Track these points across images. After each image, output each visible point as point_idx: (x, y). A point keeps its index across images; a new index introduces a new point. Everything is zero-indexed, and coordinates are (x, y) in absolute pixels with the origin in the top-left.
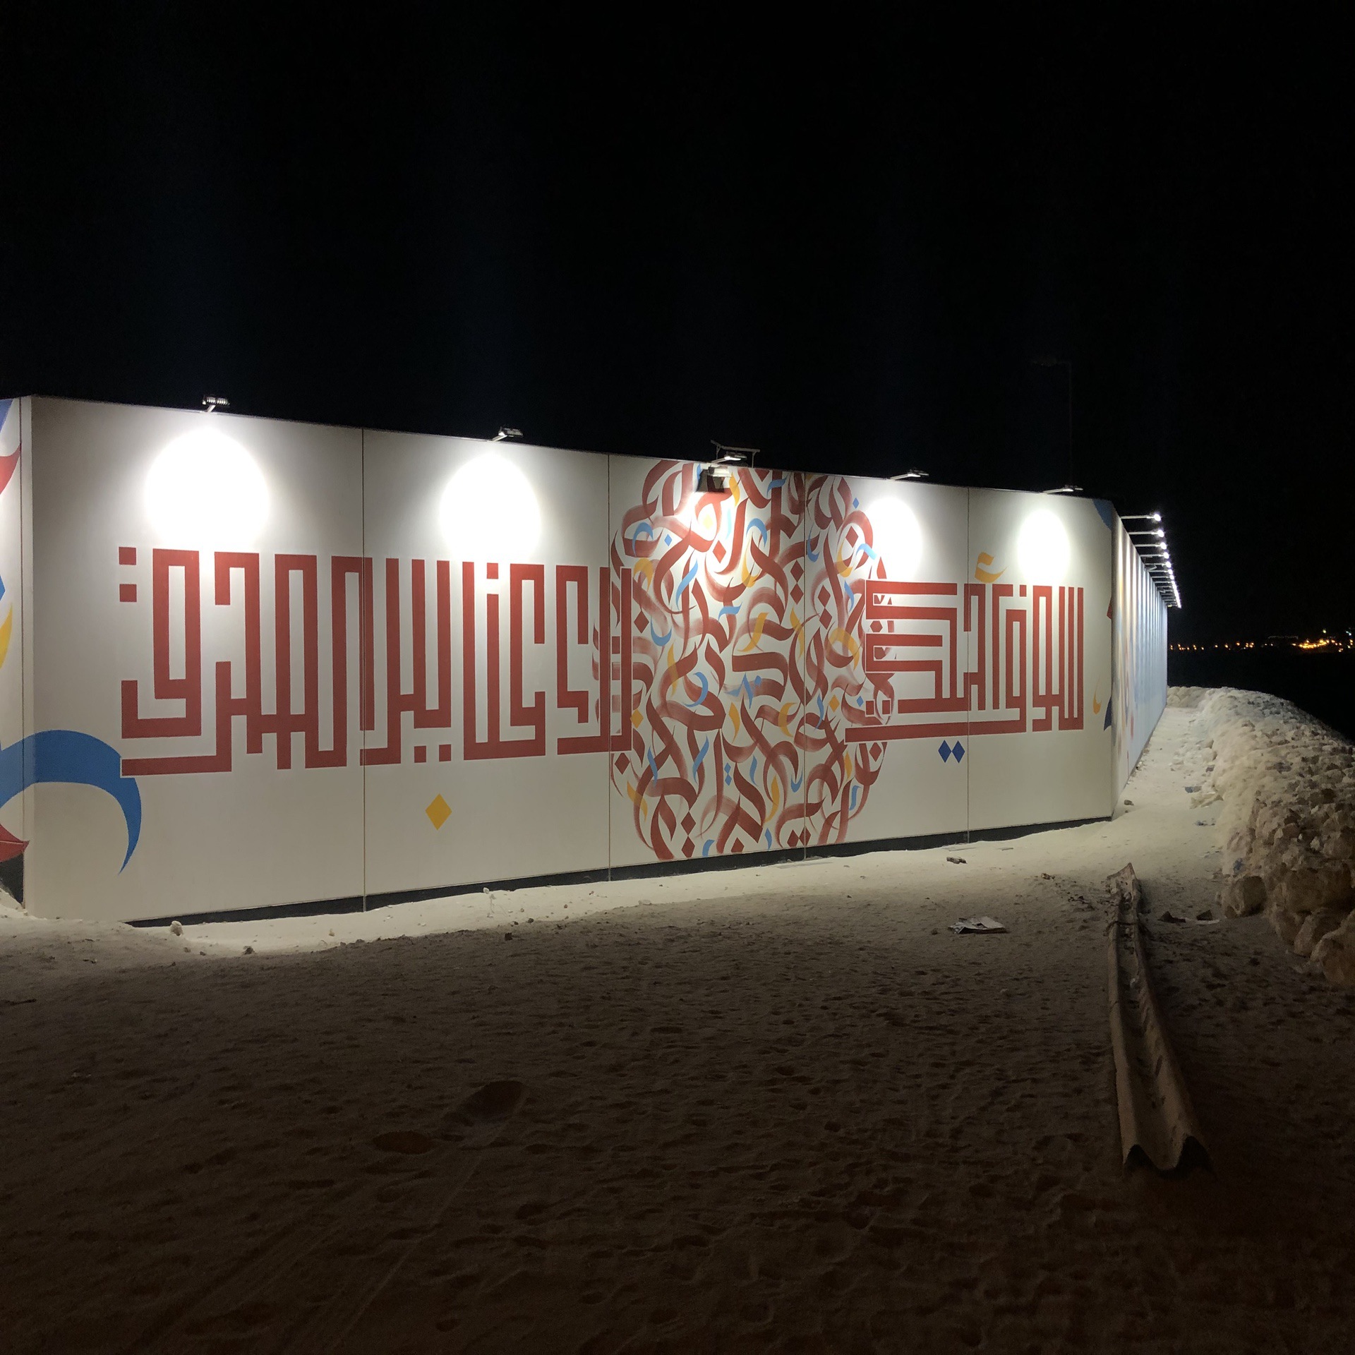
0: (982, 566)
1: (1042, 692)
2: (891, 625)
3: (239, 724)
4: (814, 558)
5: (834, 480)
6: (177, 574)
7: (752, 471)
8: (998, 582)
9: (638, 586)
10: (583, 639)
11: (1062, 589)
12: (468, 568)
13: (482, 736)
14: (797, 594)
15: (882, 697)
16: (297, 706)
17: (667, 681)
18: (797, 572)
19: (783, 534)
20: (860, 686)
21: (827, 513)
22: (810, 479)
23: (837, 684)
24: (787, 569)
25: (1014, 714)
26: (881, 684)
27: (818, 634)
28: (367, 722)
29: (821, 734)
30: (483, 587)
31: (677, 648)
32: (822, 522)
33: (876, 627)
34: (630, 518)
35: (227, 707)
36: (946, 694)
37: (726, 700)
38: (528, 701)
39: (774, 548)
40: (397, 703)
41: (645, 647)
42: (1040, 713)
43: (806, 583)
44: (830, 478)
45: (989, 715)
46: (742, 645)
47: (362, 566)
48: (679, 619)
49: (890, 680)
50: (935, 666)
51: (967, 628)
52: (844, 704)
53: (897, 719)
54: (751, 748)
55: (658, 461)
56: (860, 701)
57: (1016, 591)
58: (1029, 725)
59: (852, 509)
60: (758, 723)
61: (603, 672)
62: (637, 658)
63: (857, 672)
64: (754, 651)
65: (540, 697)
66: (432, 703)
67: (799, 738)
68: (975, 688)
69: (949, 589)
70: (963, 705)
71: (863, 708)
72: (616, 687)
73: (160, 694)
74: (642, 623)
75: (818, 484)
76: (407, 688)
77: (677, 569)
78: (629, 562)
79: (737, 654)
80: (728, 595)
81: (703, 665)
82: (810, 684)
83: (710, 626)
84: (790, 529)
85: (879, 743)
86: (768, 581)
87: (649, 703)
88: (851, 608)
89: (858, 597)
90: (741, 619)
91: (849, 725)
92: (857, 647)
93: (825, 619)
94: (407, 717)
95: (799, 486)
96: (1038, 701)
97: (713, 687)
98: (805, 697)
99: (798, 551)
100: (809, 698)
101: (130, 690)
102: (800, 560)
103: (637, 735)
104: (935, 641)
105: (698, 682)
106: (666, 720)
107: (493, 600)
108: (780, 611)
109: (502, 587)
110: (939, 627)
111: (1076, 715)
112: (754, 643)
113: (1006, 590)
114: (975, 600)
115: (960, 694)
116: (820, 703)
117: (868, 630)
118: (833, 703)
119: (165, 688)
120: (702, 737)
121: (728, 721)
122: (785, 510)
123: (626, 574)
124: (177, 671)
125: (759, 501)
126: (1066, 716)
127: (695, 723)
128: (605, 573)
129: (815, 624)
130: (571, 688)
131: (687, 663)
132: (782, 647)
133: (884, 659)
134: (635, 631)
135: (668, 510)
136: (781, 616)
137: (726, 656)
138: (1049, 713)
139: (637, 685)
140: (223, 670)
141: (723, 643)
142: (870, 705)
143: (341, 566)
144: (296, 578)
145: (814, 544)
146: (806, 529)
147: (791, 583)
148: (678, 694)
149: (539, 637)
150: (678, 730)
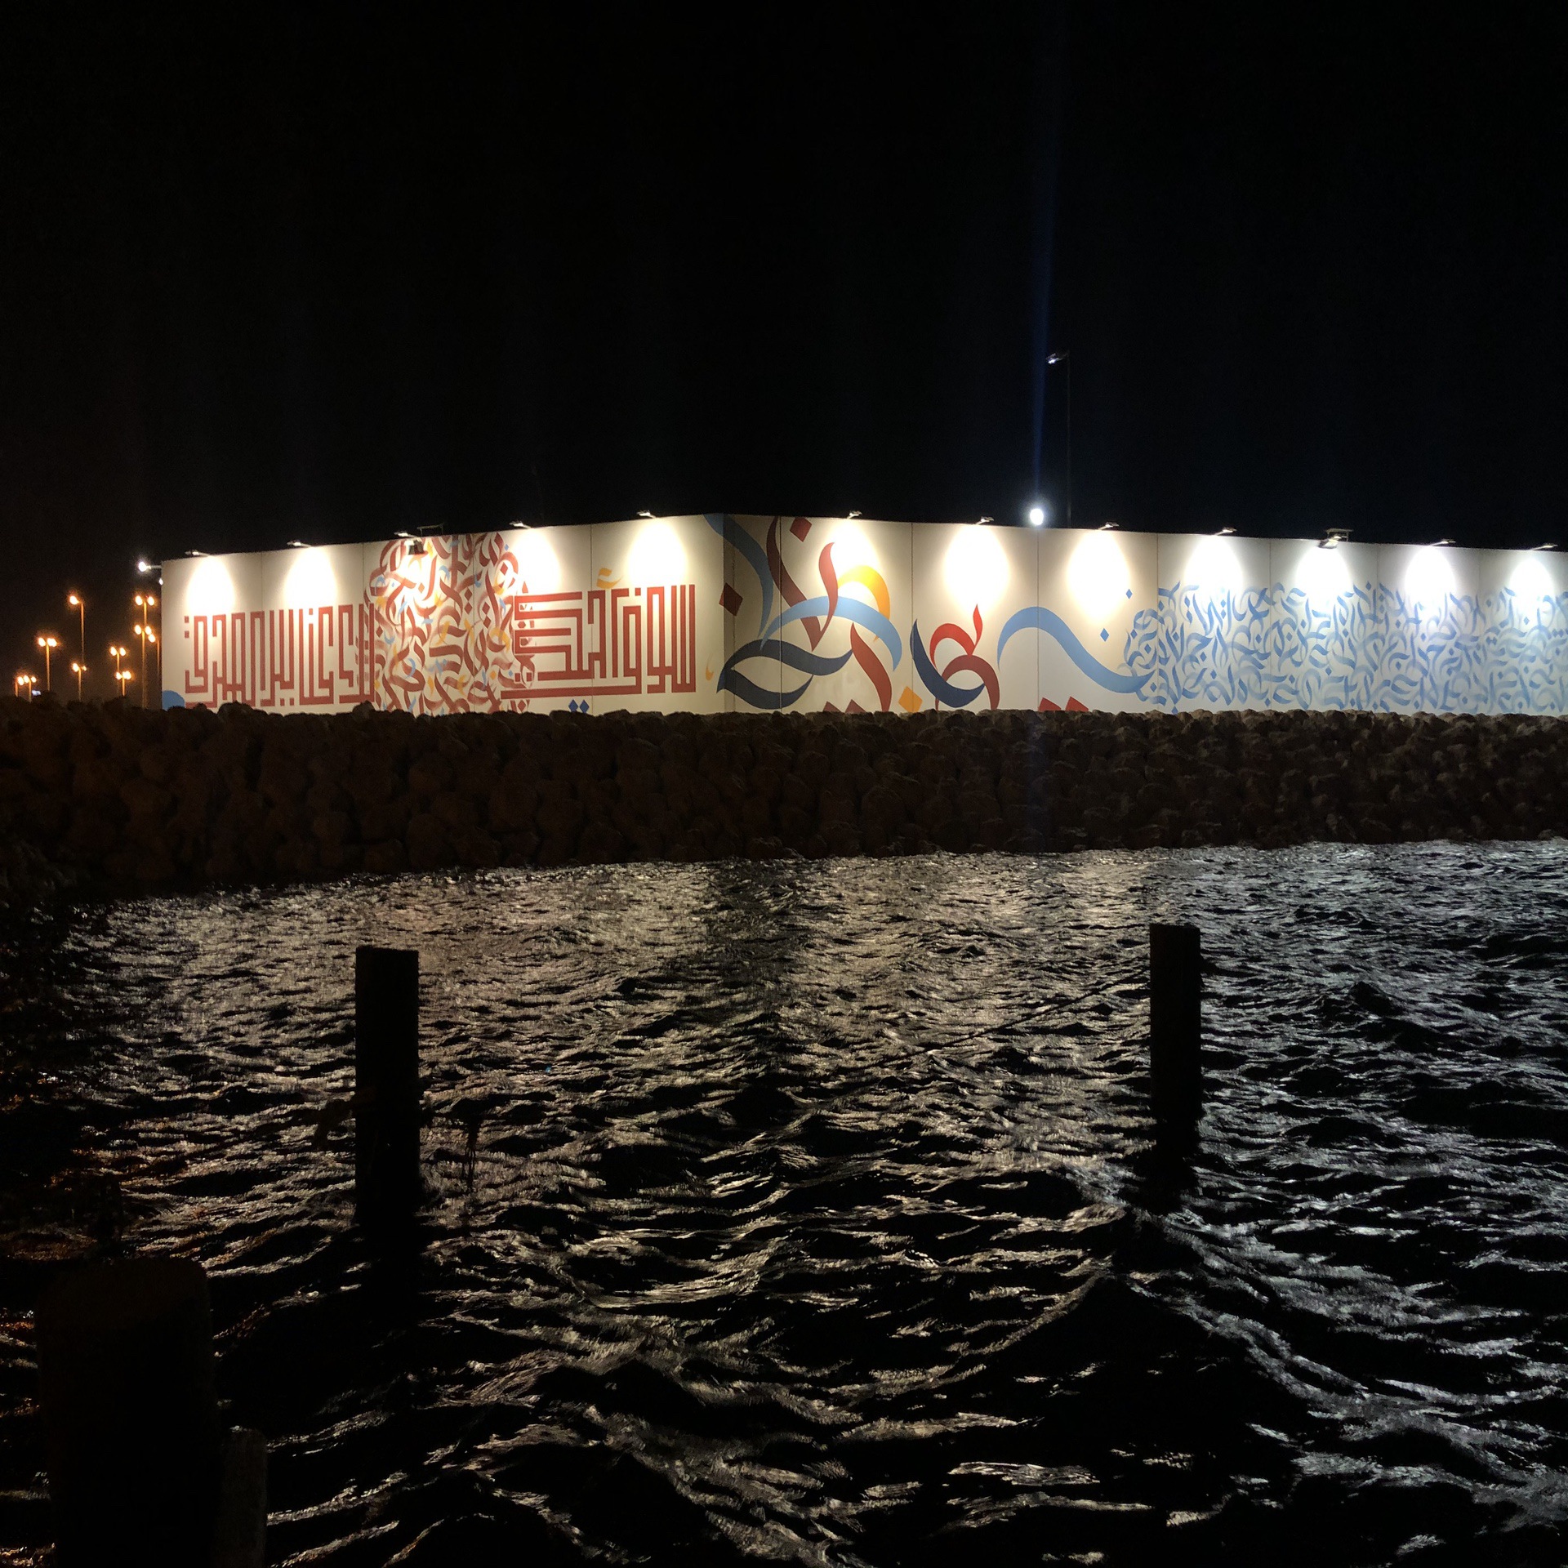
0: (603, 578)
1: (656, 664)
2: (532, 624)
3: (220, 687)
4: (479, 585)
5: (492, 535)
6: (201, 625)
7: (440, 539)
8: (617, 587)
9: (378, 612)
10: (351, 643)
11: (674, 588)
12: (301, 612)
13: (307, 694)
14: (469, 608)
15: (526, 670)
16: (239, 681)
17: (393, 663)
18: (469, 595)
19: (459, 573)
20: (511, 664)
21: (487, 556)
22: (475, 537)
23: (495, 663)
24: (462, 594)
25: (632, 681)
26: (526, 662)
27: (482, 634)
28: (263, 688)
29: (485, 694)
30: (308, 620)
31: (398, 645)
32: (484, 562)
33: (522, 625)
34: (374, 575)
35: (216, 680)
36: (574, 667)
37: (425, 674)
38: (326, 677)
39: (454, 581)
40: (274, 678)
41: (381, 645)
42: (655, 680)
43: (473, 602)
44: (490, 534)
45: (609, 681)
46: (434, 642)
47: (260, 615)
48: (399, 629)
49: (532, 660)
50: (566, 649)
51: (591, 621)
52: (500, 675)
53: (537, 684)
54: (441, 702)
55: (387, 542)
56: (511, 673)
57: (632, 592)
58: (644, 689)
59: (504, 551)
60: (445, 687)
61: (361, 660)
62: (377, 651)
63: (509, 655)
64: (443, 645)
65: (331, 674)
66: (287, 678)
67: (470, 696)
68: (597, 664)
69: (578, 596)
70: (589, 674)
71: (513, 678)
72: (367, 668)
73: (196, 675)
74: (380, 632)
75: (482, 539)
76: (277, 671)
77: (397, 601)
78: (373, 599)
79: (433, 646)
80: (426, 613)
81: (412, 654)
82: (477, 663)
83: (417, 631)
84: (463, 569)
85: (525, 700)
86: (450, 602)
87: (384, 677)
88: (504, 614)
89: (508, 607)
90: (434, 626)
91: (504, 689)
92: (508, 639)
93: (487, 622)
94: (277, 684)
95: (469, 542)
96: (652, 671)
97: (418, 667)
98: (474, 672)
99: (470, 581)
100: (477, 671)
101: (187, 673)
102: (470, 588)
103: (377, 694)
104: (566, 632)
105: (409, 664)
106: (392, 686)
107: (311, 626)
108: (458, 619)
109: (314, 619)
110: (570, 623)
111: (688, 681)
112: (442, 640)
113: (624, 593)
114: (596, 602)
115: (585, 667)
116: (484, 675)
117: (515, 627)
118: (493, 674)
119: (198, 673)
120: (412, 695)
121: (427, 686)
122: (461, 559)
123: (372, 606)
124: (201, 667)
125: (444, 555)
126: (679, 682)
127: (408, 687)
128: (361, 607)
129: (481, 626)
130: (346, 668)
131: (404, 654)
132: (459, 642)
133: (528, 646)
134: (376, 637)
135: (393, 568)
136: (458, 622)
137: (426, 649)
138: (662, 681)
139: (377, 667)
140: (215, 664)
141: (424, 641)
142: (518, 676)
143: (254, 615)
144: (238, 622)
145: (479, 576)
146: (475, 566)
147: (465, 601)
148: (399, 671)
149: (331, 644)
150: (399, 691)
